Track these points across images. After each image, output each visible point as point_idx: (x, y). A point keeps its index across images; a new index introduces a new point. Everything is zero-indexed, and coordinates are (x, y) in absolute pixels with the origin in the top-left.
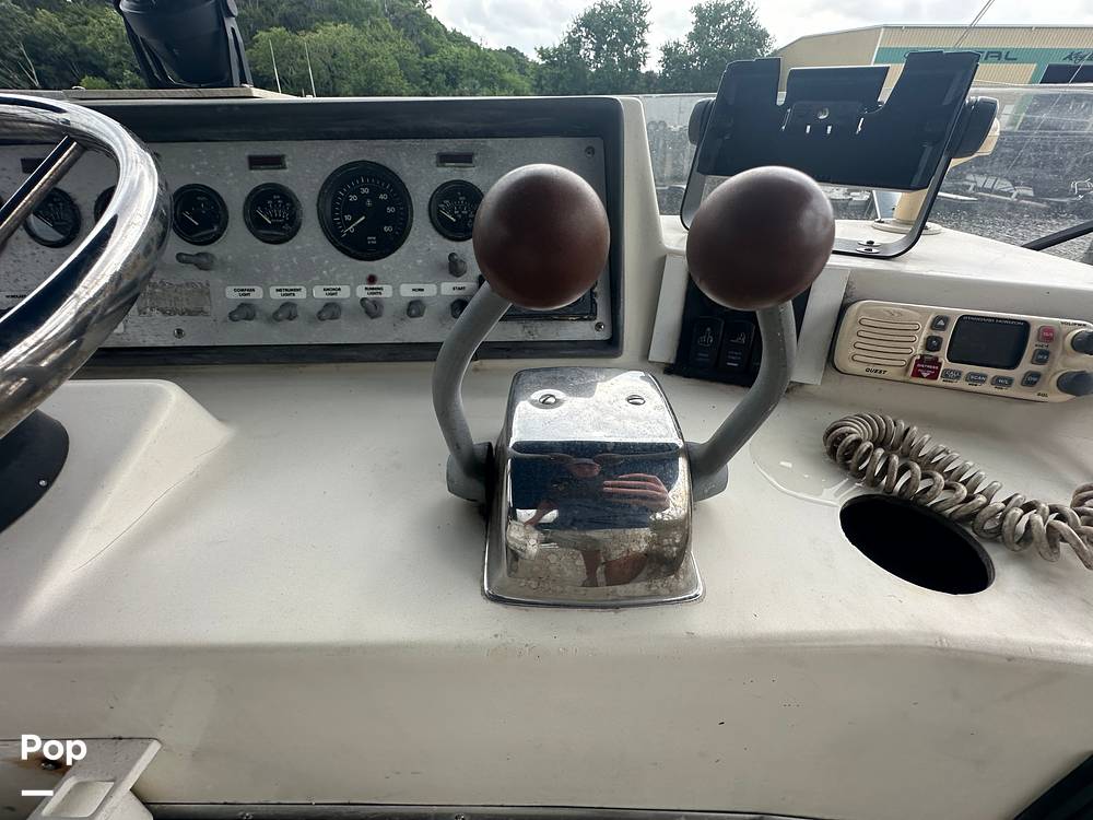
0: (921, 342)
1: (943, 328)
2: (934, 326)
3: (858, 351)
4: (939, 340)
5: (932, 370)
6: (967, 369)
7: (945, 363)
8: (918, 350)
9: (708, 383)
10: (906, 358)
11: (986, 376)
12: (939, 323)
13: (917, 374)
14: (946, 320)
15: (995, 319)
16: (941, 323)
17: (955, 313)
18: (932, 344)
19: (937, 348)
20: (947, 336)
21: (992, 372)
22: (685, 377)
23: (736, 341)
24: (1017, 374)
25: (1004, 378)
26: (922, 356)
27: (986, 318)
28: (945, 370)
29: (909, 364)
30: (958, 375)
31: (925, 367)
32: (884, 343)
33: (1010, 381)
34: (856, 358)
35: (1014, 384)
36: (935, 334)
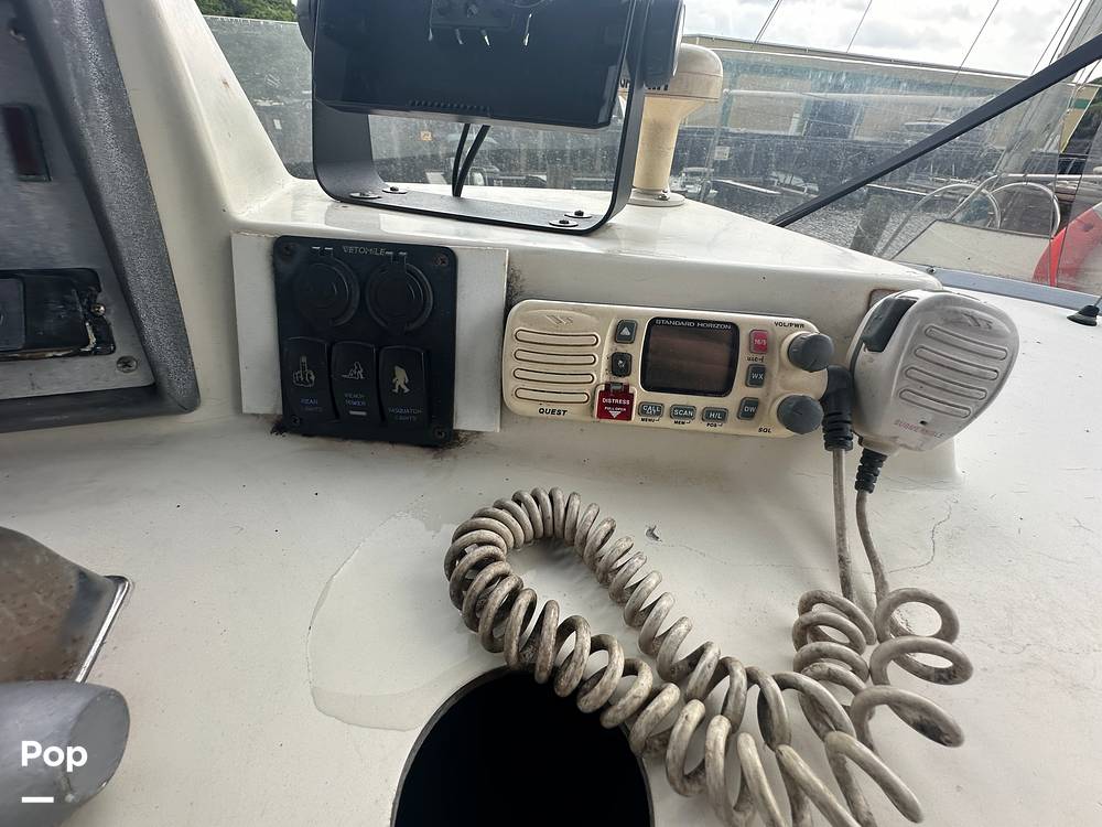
0: (604, 364)
1: (630, 340)
2: (618, 337)
3: (520, 384)
4: (627, 358)
5: (622, 406)
6: (669, 400)
7: (640, 394)
8: (602, 375)
9: (336, 444)
10: (588, 389)
11: (693, 409)
12: (625, 330)
13: (603, 414)
14: (632, 326)
15: (696, 321)
16: (626, 332)
17: (641, 315)
18: (619, 365)
19: (626, 371)
20: (636, 351)
21: (700, 402)
22: (304, 435)
23: (350, 376)
24: (730, 402)
25: (715, 411)
26: (608, 385)
27: (685, 320)
28: (641, 404)
29: (594, 398)
30: (658, 410)
31: (613, 402)
32: (556, 369)
33: (723, 415)
34: (522, 393)
35: (729, 418)
36: (621, 349)
